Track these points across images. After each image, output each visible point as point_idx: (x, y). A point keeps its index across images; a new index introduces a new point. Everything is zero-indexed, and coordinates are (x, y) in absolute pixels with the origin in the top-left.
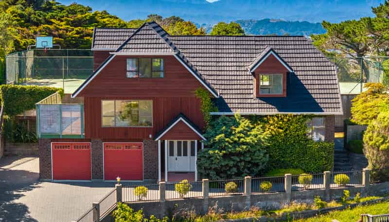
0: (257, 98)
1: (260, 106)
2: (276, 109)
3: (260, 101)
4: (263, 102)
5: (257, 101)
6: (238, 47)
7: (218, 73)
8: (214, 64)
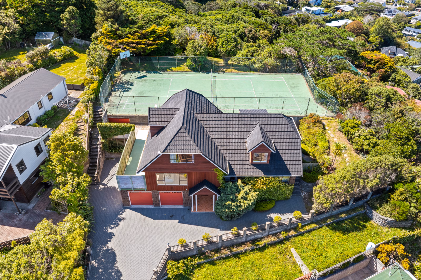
0: (251, 164)
1: (253, 170)
2: (262, 173)
3: (253, 167)
4: (254, 167)
5: (251, 166)
6: (240, 123)
7: (228, 144)
8: (225, 137)
